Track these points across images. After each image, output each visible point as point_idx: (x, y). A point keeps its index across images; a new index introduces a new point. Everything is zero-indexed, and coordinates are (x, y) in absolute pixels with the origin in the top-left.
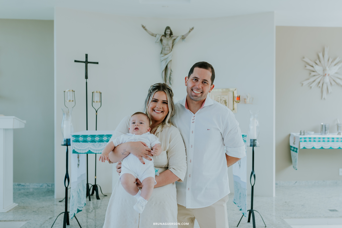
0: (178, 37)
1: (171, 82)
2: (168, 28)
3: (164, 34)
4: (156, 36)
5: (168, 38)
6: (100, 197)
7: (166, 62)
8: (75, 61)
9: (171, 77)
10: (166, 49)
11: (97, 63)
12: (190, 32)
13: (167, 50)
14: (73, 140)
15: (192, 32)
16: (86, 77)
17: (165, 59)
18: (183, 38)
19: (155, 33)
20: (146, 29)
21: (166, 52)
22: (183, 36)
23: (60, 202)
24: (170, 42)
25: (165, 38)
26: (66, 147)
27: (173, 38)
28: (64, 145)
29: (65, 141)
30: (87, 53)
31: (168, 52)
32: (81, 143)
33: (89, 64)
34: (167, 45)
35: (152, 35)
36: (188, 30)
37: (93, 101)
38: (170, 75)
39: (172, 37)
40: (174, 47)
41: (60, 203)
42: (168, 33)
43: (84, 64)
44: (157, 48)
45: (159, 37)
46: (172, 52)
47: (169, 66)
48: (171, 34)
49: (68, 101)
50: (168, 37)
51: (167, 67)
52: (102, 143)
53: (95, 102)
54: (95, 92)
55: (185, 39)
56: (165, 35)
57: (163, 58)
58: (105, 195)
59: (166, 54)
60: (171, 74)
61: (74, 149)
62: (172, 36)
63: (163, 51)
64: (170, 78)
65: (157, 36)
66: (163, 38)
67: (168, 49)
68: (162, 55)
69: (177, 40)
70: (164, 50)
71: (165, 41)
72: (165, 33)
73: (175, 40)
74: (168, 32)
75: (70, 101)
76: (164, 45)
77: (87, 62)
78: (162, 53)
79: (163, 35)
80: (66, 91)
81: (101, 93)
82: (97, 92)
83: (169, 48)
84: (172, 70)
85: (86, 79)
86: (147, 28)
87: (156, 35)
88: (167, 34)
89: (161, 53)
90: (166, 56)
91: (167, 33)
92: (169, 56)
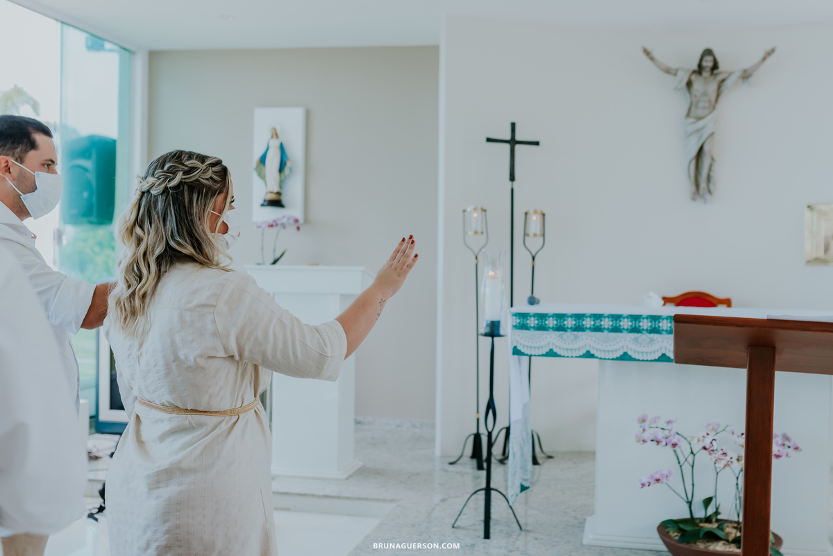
0: (731, 74)
1: (712, 187)
2: (708, 52)
3: (695, 67)
4: (675, 75)
5: (706, 78)
6: (540, 460)
7: (700, 137)
8: (489, 140)
9: (712, 174)
10: (701, 105)
11: (537, 143)
12: (764, 59)
13: (704, 108)
14: (514, 324)
15: (770, 60)
16: (512, 178)
17: (698, 131)
18: (746, 76)
19: (672, 64)
20: (652, 59)
21: (700, 112)
22: (745, 71)
23: (452, 463)
24: (713, 87)
25: (699, 77)
26: (490, 339)
27: (720, 77)
28: (486, 335)
29: (487, 326)
30: (513, 121)
31: (706, 112)
32: (532, 332)
33: (518, 147)
34: (705, 94)
35: (668, 71)
36: (761, 55)
37: (526, 234)
38: (710, 169)
39: (717, 74)
40: (721, 100)
41: (452, 467)
42: (708, 65)
43: (507, 146)
44: (680, 103)
45: (683, 77)
46: (714, 114)
47: (706, 148)
48: (715, 66)
49: (471, 233)
50: (706, 74)
51: (701, 149)
52: (580, 333)
53: (531, 234)
54: (531, 211)
55: (751, 79)
56: (700, 70)
57: (691, 128)
58: (550, 454)
59: (699, 119)
60: (713, 168)
61: (515, 345)
62: (716, 72)
63: (693, 109)
64: (709, 178)
65: (680, 74)
66: (694, 77)
67: (707, 105)
68: (691, 120)
69: (728, 83)
70: (697, 107)
71: (698, 85)
72: (700, 66)
73: (723, 81)
74: (708, 63)
75: (476, 233)
76: (695, 96)
77: (513, 142)
78: (691, 114)
79: (694, 72)
80: (469, 209)
81: (544, 215)
82: (535, 212)
83: (710, 101)
84: (715, 157)
85: (510, 183)
86: (655, 54)
87: (677, 70)
88: (706, 67)
89: (688, 115)
90: (701, 123)
91: (704, 64)
92: (708, 123)
